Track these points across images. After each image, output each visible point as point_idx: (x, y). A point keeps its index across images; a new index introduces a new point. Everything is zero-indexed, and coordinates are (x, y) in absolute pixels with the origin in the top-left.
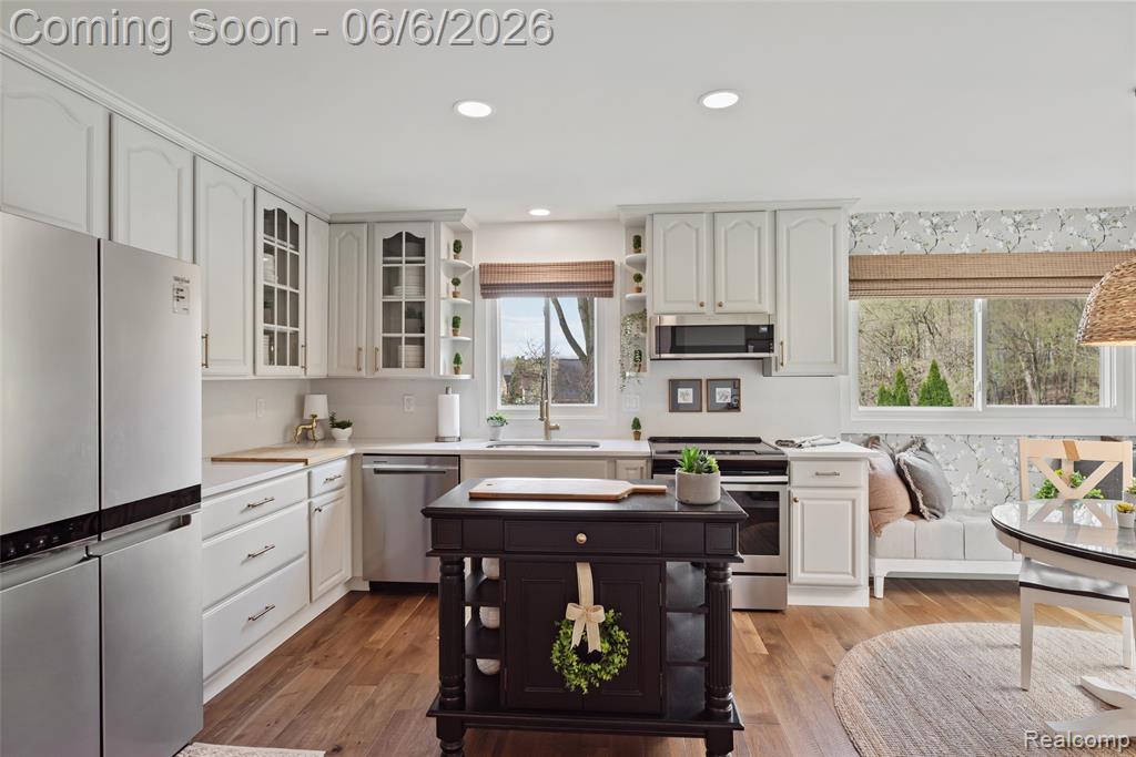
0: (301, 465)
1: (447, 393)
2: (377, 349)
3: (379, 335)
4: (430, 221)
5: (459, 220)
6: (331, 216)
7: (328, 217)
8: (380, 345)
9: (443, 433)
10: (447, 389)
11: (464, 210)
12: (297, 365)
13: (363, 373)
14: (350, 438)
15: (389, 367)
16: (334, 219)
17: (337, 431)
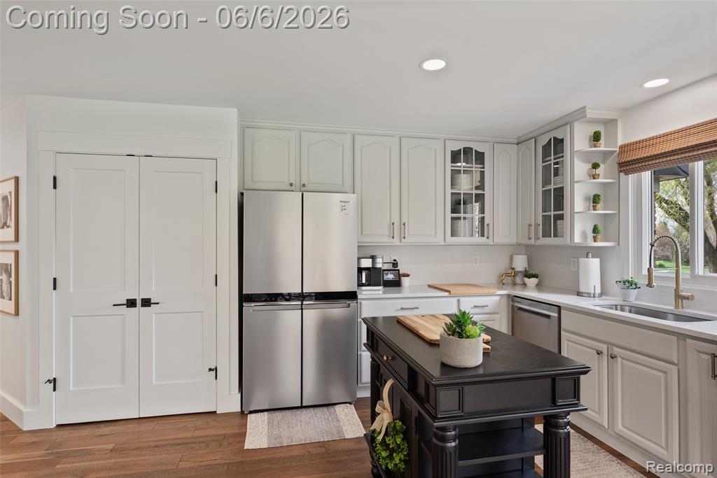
0: (446, 294)
1: (587, 257)
2: (539, 225)
3: (540, 214)
4: (567, 124)
5: (586, 116)
6: (518, 138)
7: (516, 141)
8: (540, 221)
9: (582, 289)
10: (588, 254)
11: (585, 107)
12: (484, 236)
13: (532, 241)
14: (537, 285)
15: (546, 237)
16: (520, 140)
17: (526, 280)
